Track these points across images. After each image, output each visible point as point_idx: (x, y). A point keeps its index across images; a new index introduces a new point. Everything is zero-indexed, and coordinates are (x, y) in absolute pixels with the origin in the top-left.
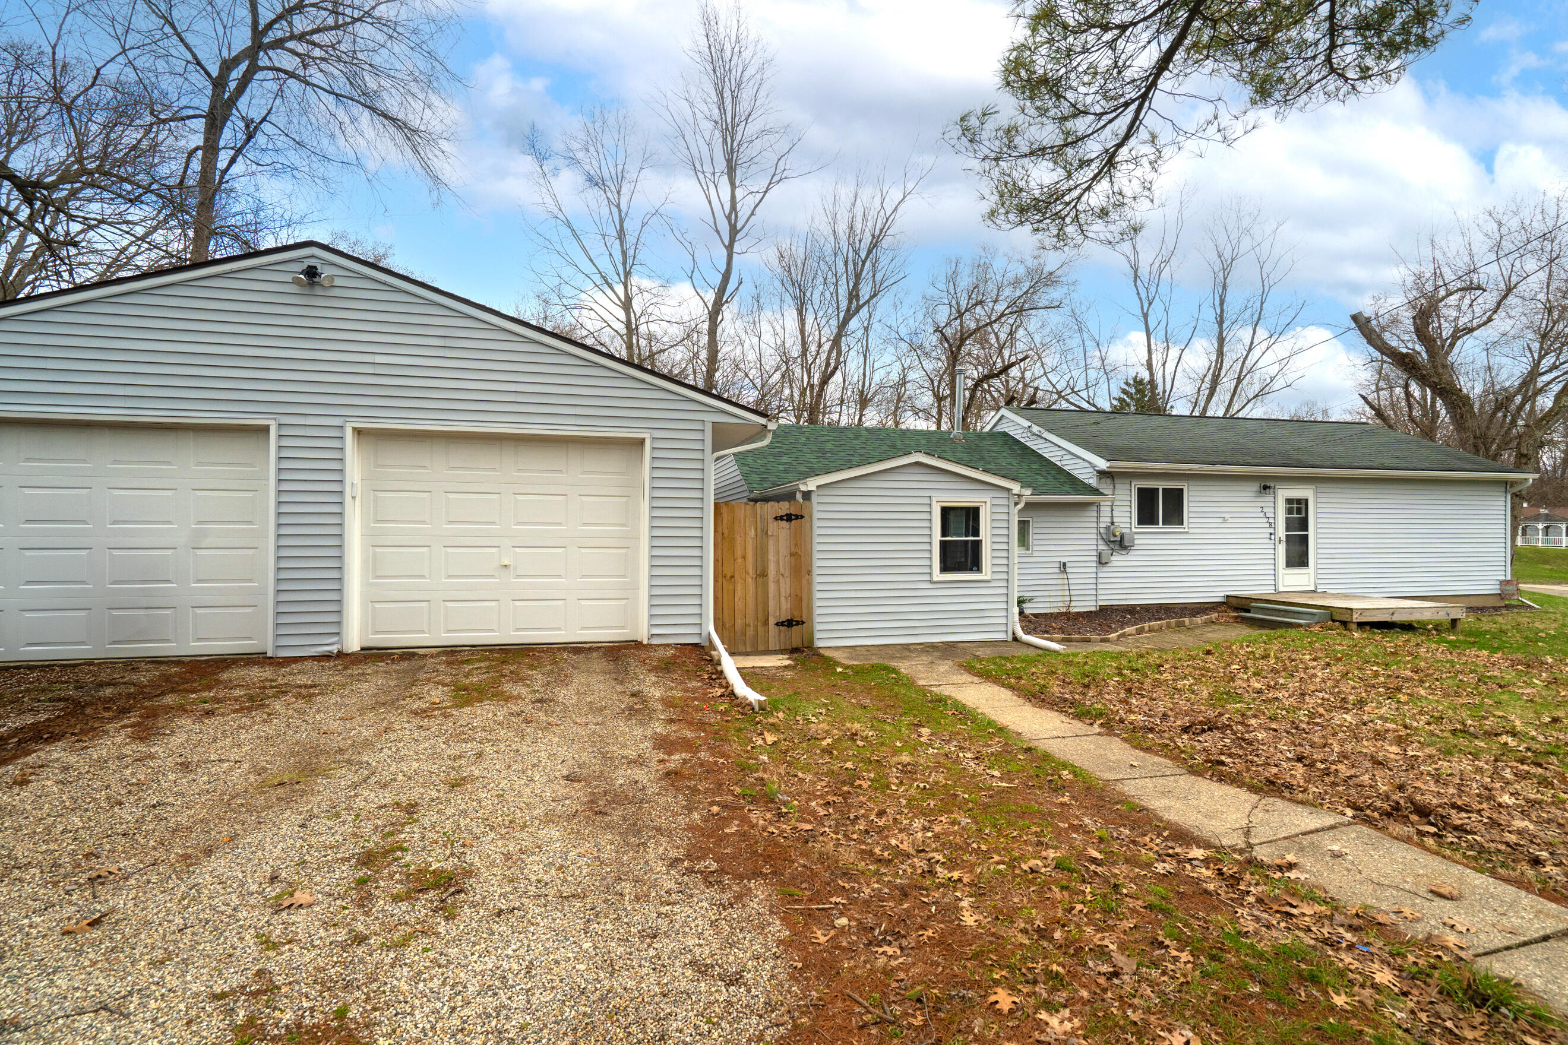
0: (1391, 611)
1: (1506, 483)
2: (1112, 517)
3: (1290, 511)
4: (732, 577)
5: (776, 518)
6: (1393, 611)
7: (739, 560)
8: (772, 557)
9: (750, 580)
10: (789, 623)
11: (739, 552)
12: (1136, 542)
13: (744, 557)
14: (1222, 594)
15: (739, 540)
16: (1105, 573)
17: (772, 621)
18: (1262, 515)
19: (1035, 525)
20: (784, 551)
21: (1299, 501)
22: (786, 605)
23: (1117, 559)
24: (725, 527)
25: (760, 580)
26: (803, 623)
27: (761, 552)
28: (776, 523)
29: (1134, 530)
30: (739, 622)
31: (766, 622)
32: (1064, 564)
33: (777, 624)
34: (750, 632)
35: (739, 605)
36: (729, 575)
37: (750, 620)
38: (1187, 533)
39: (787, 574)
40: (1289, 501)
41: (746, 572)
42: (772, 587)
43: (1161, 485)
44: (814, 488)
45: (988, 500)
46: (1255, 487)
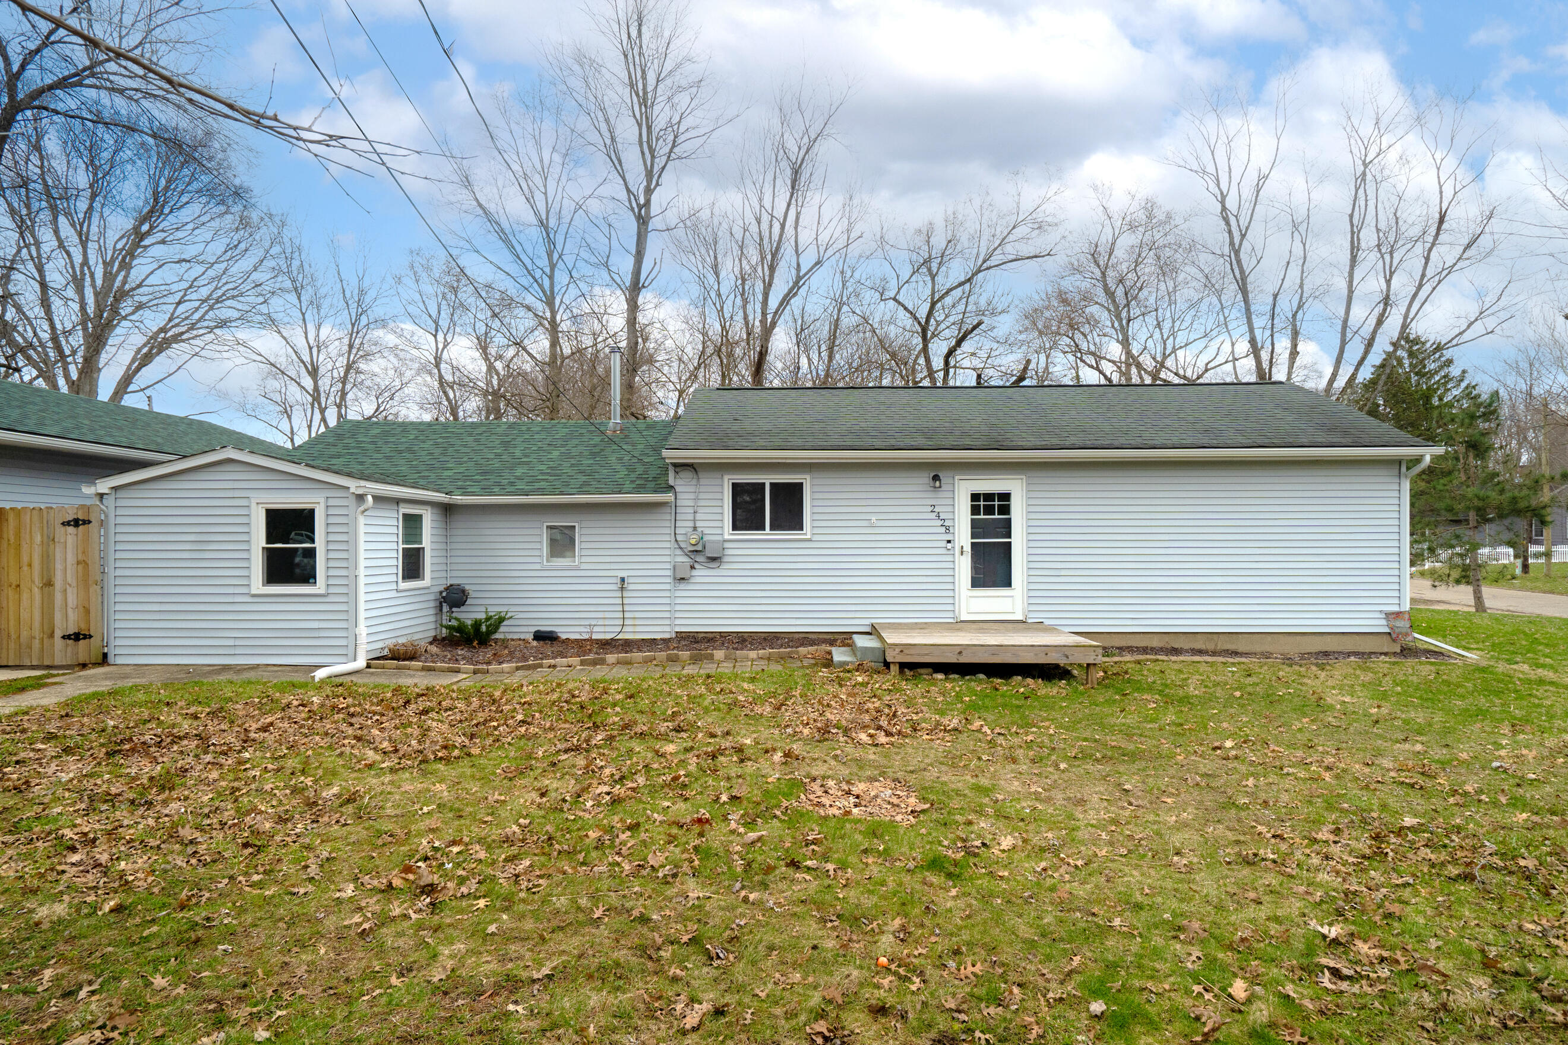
0: (958, 649)
1: (1400, 462)
2: (694, 520)
3: (975, 510)
4: (18, 586)
5: (63, 524)
6: (961, 649)
7: (25, 568)
8: (59, 566)
9: (36, 591)
10: (77, 637)
11: (25, 559)
12: (728, 552)
13: (30, 565)
14: (868, 622)
15: (25, 548)
16: (684, 592)
17: (58, 634)
18: (933, 515)
19: (584, 531)
20: (71, 559)
21: (989, 497)
22: (72, 616)
23: (701, 574)
24: (11, 533)
25: (46, 589)
26: (91, 637)
27: (47, 559)
28: (63, 529)
29: (727, 537)
30: (25, 634)
31: (52, 635)
32: (623, 580)
33: (63, 637)
34: (36, 644)
35: (25, 615)
36: (14, 584)
37: (37, 633)
38: (810, 540)
39: (74, 584)
40: (975, 497)
41: (33, 582)
42: (58, 597)
43: (768, 479)
44: (106, 491)
45: (322, 501)
46: (925, 478)
